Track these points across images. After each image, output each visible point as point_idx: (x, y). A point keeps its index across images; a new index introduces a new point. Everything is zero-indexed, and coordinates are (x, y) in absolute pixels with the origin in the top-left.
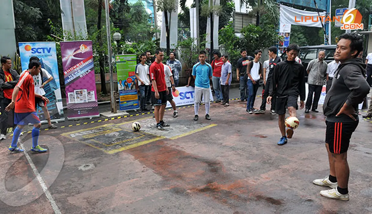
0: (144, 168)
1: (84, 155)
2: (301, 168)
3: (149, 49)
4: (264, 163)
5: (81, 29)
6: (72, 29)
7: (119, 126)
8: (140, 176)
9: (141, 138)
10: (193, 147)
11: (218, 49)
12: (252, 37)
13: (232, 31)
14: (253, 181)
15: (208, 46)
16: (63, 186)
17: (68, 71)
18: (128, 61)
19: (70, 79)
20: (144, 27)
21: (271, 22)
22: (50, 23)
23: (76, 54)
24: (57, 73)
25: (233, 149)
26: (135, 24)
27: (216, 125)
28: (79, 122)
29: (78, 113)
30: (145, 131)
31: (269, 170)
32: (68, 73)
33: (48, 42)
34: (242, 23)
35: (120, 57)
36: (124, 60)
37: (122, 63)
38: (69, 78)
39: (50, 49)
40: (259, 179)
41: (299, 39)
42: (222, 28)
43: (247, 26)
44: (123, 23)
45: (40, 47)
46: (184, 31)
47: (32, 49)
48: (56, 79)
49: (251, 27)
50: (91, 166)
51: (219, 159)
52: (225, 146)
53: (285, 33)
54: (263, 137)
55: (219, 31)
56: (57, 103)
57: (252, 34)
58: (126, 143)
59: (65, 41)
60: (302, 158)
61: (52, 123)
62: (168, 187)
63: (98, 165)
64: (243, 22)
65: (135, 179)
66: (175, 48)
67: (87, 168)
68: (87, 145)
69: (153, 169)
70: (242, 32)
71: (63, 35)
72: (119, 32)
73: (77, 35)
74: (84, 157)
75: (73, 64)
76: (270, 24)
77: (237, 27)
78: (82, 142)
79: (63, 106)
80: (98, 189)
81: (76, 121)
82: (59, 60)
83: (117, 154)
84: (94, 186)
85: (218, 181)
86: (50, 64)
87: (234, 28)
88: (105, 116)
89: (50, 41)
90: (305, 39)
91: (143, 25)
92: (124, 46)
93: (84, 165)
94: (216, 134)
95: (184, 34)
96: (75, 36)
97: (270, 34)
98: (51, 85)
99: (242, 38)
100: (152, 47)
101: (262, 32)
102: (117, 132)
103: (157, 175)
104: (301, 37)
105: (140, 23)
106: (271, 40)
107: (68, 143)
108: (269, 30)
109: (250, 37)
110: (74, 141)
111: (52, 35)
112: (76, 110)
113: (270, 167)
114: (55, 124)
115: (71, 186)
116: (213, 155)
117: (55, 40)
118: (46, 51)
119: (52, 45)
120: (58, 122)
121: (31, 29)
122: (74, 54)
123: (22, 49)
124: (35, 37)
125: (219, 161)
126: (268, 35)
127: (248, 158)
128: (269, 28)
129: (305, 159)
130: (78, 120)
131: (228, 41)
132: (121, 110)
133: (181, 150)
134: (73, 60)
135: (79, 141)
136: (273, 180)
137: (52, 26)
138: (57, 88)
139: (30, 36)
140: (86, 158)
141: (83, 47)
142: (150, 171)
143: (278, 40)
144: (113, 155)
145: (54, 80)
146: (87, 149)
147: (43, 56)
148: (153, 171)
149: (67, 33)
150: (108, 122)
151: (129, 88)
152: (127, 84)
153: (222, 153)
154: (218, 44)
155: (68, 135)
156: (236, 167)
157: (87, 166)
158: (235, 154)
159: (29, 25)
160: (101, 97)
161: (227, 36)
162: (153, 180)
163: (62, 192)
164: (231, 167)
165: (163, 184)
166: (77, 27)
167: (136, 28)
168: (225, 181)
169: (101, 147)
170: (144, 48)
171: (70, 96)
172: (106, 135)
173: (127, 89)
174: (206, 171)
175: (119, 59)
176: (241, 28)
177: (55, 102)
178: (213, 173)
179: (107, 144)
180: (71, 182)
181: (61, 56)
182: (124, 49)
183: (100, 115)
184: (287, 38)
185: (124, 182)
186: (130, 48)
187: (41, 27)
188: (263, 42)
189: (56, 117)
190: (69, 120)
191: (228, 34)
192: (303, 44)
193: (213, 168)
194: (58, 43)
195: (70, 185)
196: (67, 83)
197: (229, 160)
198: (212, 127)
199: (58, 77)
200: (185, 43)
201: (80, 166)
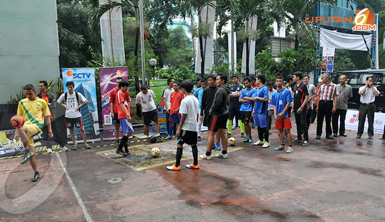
0: (166, 183)
1: (115, 171)
2: (314, 188)
3: (183, 74)
4: (280, 183)
5: (119, 56)
6: (111, 56)
7: (150, 147)
8: (162, 190)
9: (168, 158)
10: (215, 168)
11: (254, 73)
12: (290, 61)
13: (268, 56)
14: (264, 198)
15: (244, 71)
16: (93, 195)
17: (105, 95)
18: (161, 85)
19: (106, 103)
20: (182, 52)
21: (309, 46)
22: (91, 50)
23: (113, 79)
24: (95, 96)
25: (253, 170)
26: (173, 49)
27: (242, 148)
28: (113, 142)
29: (113, 134)
30: (172, 152)
31: (283, 190)
32: (105, 96)
33: (89, 68)
34: (279, 48)
35: (154, 82)
36: (157, 85)
37: (156, 88)
38: (106, 101)
39: (90, 74)
40: (270, 197)
41: (346, 63)
42: (259, 53)
43: (285, 51)
44: (161, 48)
45: (81, 73)
46: (225, 55)
47: (74, 75)
48: (94, 102)
49: (288, 52)
50: (119, 180)
51: (237, 178)
52: (246, 167)
53: (329, 57)
54: (287, 160)
55: (255, 55)
56: (94, 124)
57: (289, 59)
58: (154, 162)
59: (104, 67)
60: (319, 181)
61: (88, 143)
62: (184, 200)
63: (126, 180)
64: (280, 46)
65: (156, 192)
66: (209, 73)
67: (115, 182)
68: (118, 163)
69: (174, 185)
70: (279, 57)
71: (102, 61)
72: (155, 58)
73: (115, 61)
74: (114, 172)
75: (110, 89)
76: (309, 48)
77: (275, 51)
78: (114, 160)
79: (100, 128)
80: (123, 199)
81: (111, 142)
82: (98, 84)
83: (144, 171)
84: (120, 196)
85: (231, 197)
86: (88, 88)
87: (271, 53)
88: (137, 138)
89: (90, 67)
90: (352, 63)
91: (181, 51)
92: (159, 71)
93: (113, 179)
94: (240, 157)
95: (225, 58)
96: (114, 62)
97: (308, 58)
98: (89, 108)
99: (279, 63)
100: (186, 72)
101: (301, 57)
102: (147, 152)
103: (176, 190)
104: (348, 61)
105: (179, 48)
106: (310, 64)
107: (101, 160)
108: (307, 55)
109: (287, 61)
110: (107, 159)
111: (93, 61)
112: (111, 131)
113: (285, 187)
114: (91, 144)
115: (100, 196)
116: (232, 174)
117: (95, 65)
118: (86, 76)
119: (92, 71)
120: (95, 142)
121: (75, 54)
122: (110, 79)
123: (64, 74)
124: (77, 62)
125: (236, 180)
126: (307, 59)
127: (265, 179)
128: (308, 52)
129: (321, 181)
130: (112, 141)
131: (265, 66)
132: (153, 132)
133: (203, 170)
134: (110, 85)
135: (111, 159)
136: (284, 198)
137: (93, 53)
138: (95, 111)
139: (73, 61)
140: (116, 174)
141: (120, 73)
142: (171, 186)
143: (318, 64)
144: (140, 172)
145: (92, 103)
146: (117, 166)
147: (83, 81)
148: (174, 186)
149: (106, 59)
150: (139, 143)
151: (161, 112)
152: (160, 108)
153: (241, 173)
154: (254, 69)
155: (102, 153)
156: (251, 185)
157: (116, 180)
158: (253, 175)
159: (72, 51)
160: (136, 121)
161: (263, 61)
162: (172, 193)
163: (92, 199)
164: (247, 186)
165: (180, 197)
166: (115, 54)
167: (175, 53)
168: (237, 197)
169: (130, 165)
170: (178, 73)
171: (106, 118)
172: (136, 154)
173: (160, 113)
174: (222, 189)
175: (153, 83)
176: (279, 53)
177: (93, 124)
178: (228, 190)
179: (137, 163)
180: (100, 192)
181: (100, 81)
182: (159, 74)
183: (133, 136)
184: (330, 62)
185: (146, 194)
186: (165, 73)
187: (84, 53)
188: (302, 66)
189: (92, 138)
190: (104, 141)
191: (265, 58)
192: (351, 68)
193: (229, 185)
194: (98, 69)
195: (100, 194)
196: (104, 106)
197: (247, 179)
198: (238, 150)
199: (96, 100)
200: (219, 68)
201: (110, 179)
